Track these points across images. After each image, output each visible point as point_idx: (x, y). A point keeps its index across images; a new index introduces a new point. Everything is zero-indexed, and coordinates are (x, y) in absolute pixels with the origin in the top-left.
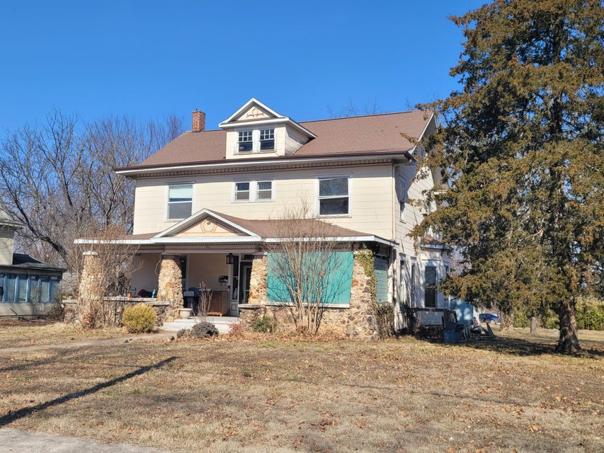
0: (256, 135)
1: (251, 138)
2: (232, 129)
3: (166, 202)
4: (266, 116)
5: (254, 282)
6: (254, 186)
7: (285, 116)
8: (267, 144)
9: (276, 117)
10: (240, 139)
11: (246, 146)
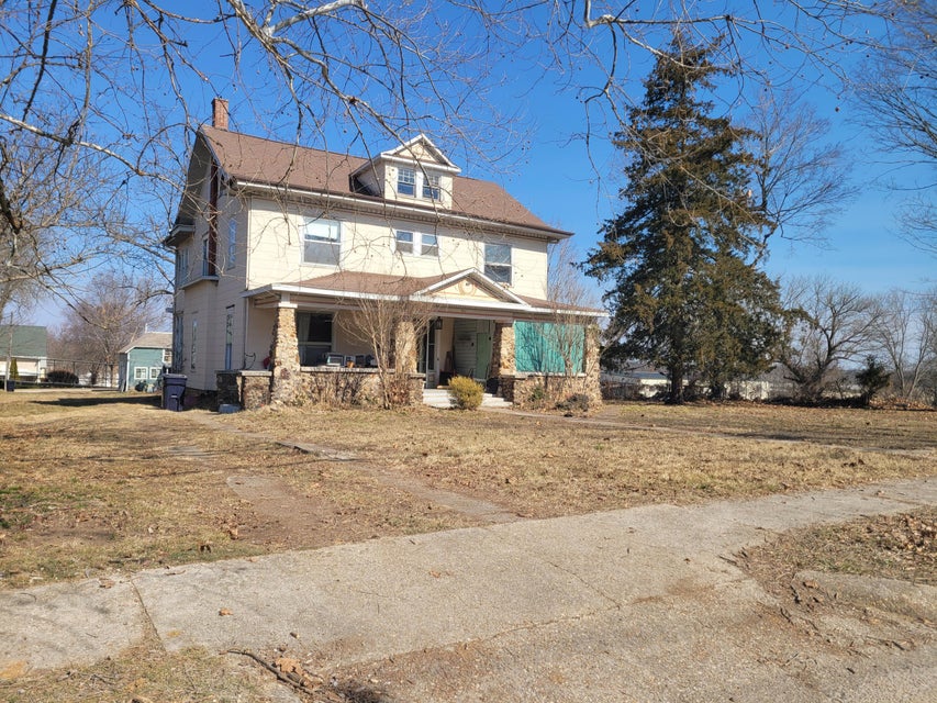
0: (419, 179)
1: (412, 180)
2: (390, 162)
3: (303, 239)
4: (432, 159)
5: (505, 351)
6: (417, 237)
7: (457, 166)
8: (431, 192)
9: (446, 164)
10: (400, 178)
11: (406, 188)
